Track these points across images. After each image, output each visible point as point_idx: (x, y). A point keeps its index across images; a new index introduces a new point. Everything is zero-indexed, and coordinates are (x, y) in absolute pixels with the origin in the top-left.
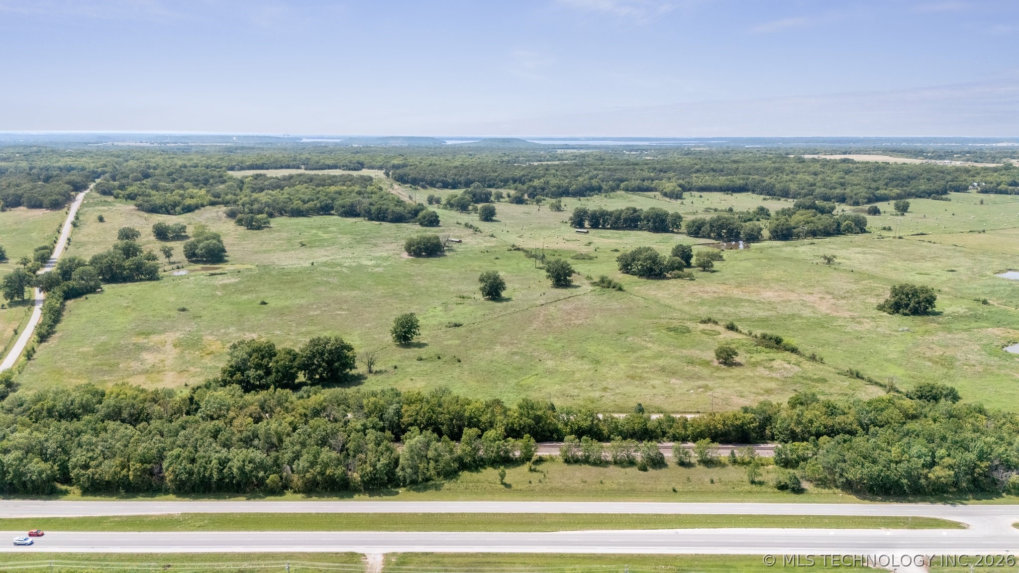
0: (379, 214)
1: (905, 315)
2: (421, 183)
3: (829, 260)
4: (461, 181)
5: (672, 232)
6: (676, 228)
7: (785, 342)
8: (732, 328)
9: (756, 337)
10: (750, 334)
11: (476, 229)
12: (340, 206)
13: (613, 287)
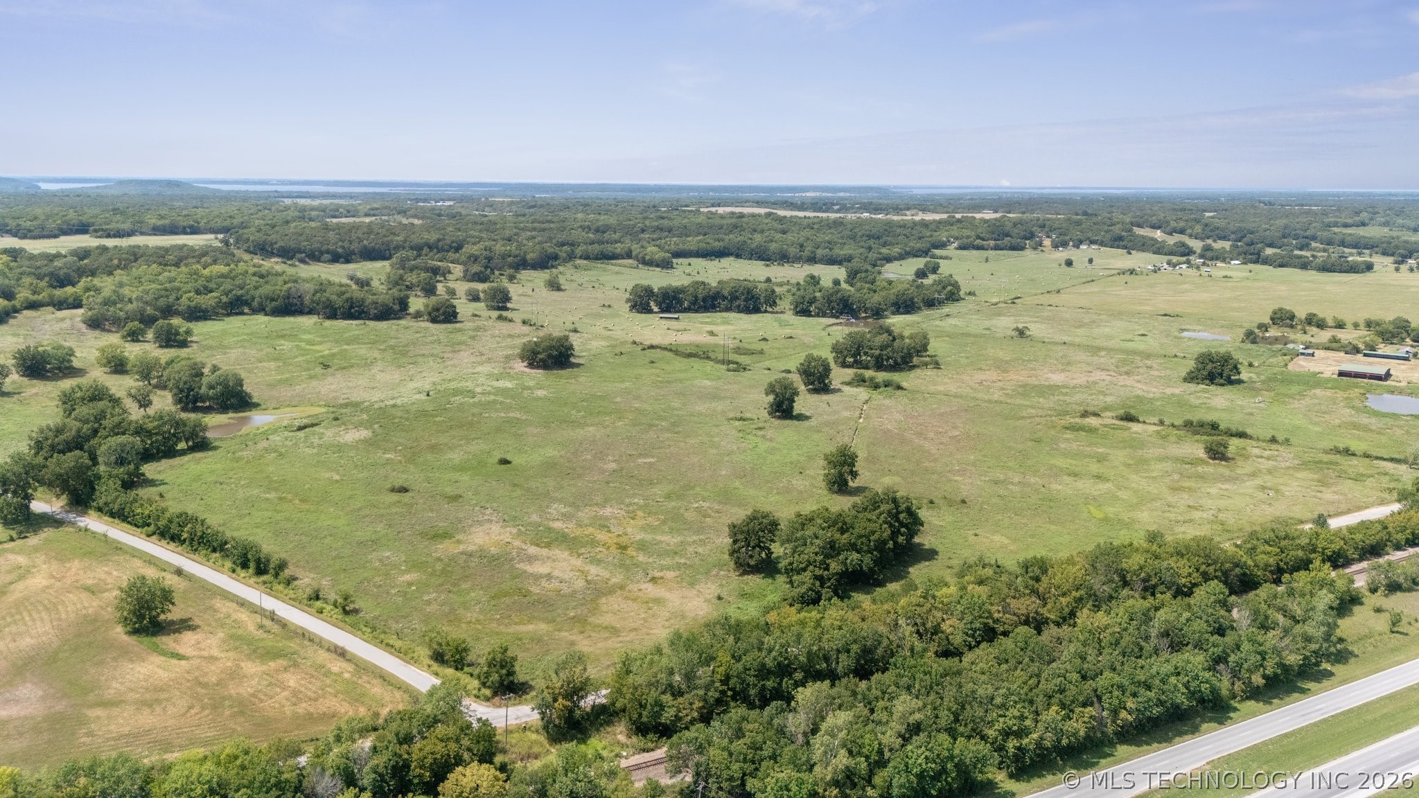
0: (351, 307)
1: (1222, 385)
2: (298, 255)
3: (1021, 333)
4: (353, 251)
5: (766, 311)
6: (771, 306)
7: (1222, 427)
8: (1129, 418)
9: (1173, 425)
10: (1162, 423)
11: (524, 322)
12: (267, 298)
13: (886, 386)
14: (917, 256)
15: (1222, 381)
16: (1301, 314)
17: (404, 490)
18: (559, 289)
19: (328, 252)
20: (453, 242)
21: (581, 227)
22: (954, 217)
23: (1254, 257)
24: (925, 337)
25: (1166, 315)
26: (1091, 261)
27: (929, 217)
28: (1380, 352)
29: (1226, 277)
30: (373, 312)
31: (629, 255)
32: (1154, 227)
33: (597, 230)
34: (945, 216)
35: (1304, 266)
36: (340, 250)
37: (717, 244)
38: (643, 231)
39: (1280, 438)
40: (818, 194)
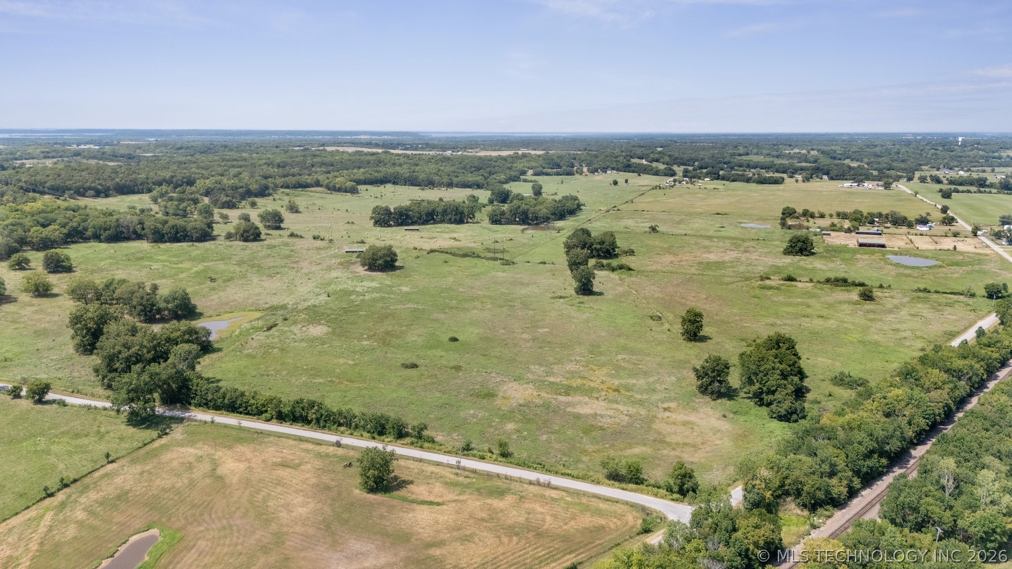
2: (67, 192)
3: (654, 229)
5: (468, 222)
6: (471, 218)
7: (849, 281)
8: (790, 279)
9: (819, 282)
10: (811, 281)
11: (315, 238)
12: (100, 228)
13: (620, 269)
14: (514, 181)
15: (807, 253)
16: (800, 210)
17: (414, 366)
18: (297, 212)
19: (90, 188)
20: (183, 178)
21: (266, 163)
22: (518, 153)
23: (716, 176)
24: (612, 235)
25: (718, 214)
26: (626, 181)
27: (504, 153)
28: (860, 231)
29: (715, 189)
30: (195, 235)
31: (318, 184)
32: (641, 158)
33: (279, 166)
34: (511, 153)
35: (748, 180)
36: (100, 187)
37: (376, 174)
38: (313, 166)
39: (885, 285)
40: (369, 137)
